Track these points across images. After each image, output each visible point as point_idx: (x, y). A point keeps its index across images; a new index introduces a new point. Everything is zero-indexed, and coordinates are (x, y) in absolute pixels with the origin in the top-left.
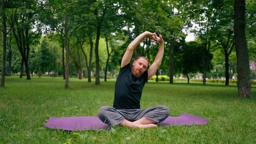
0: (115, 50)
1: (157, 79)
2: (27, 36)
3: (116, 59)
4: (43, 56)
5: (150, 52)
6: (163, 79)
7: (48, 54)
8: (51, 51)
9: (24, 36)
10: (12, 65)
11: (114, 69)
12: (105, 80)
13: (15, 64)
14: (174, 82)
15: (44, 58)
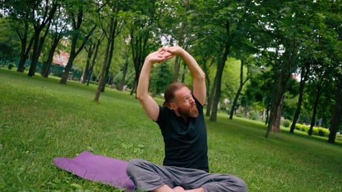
0: (251, 78)
1: (311, 131)
2: (144, 46)
3: (253, 91)
4: (161, 73)
5: (305, 89)
6: (321, 133)
7: (167, 72)
8: (171, 68)
9: (141, 46)
10: (126, 79)
11: (250, 104)
12: (231, 118)
13: (130, 78)
14: (336, 141)
15: (161, 76)
